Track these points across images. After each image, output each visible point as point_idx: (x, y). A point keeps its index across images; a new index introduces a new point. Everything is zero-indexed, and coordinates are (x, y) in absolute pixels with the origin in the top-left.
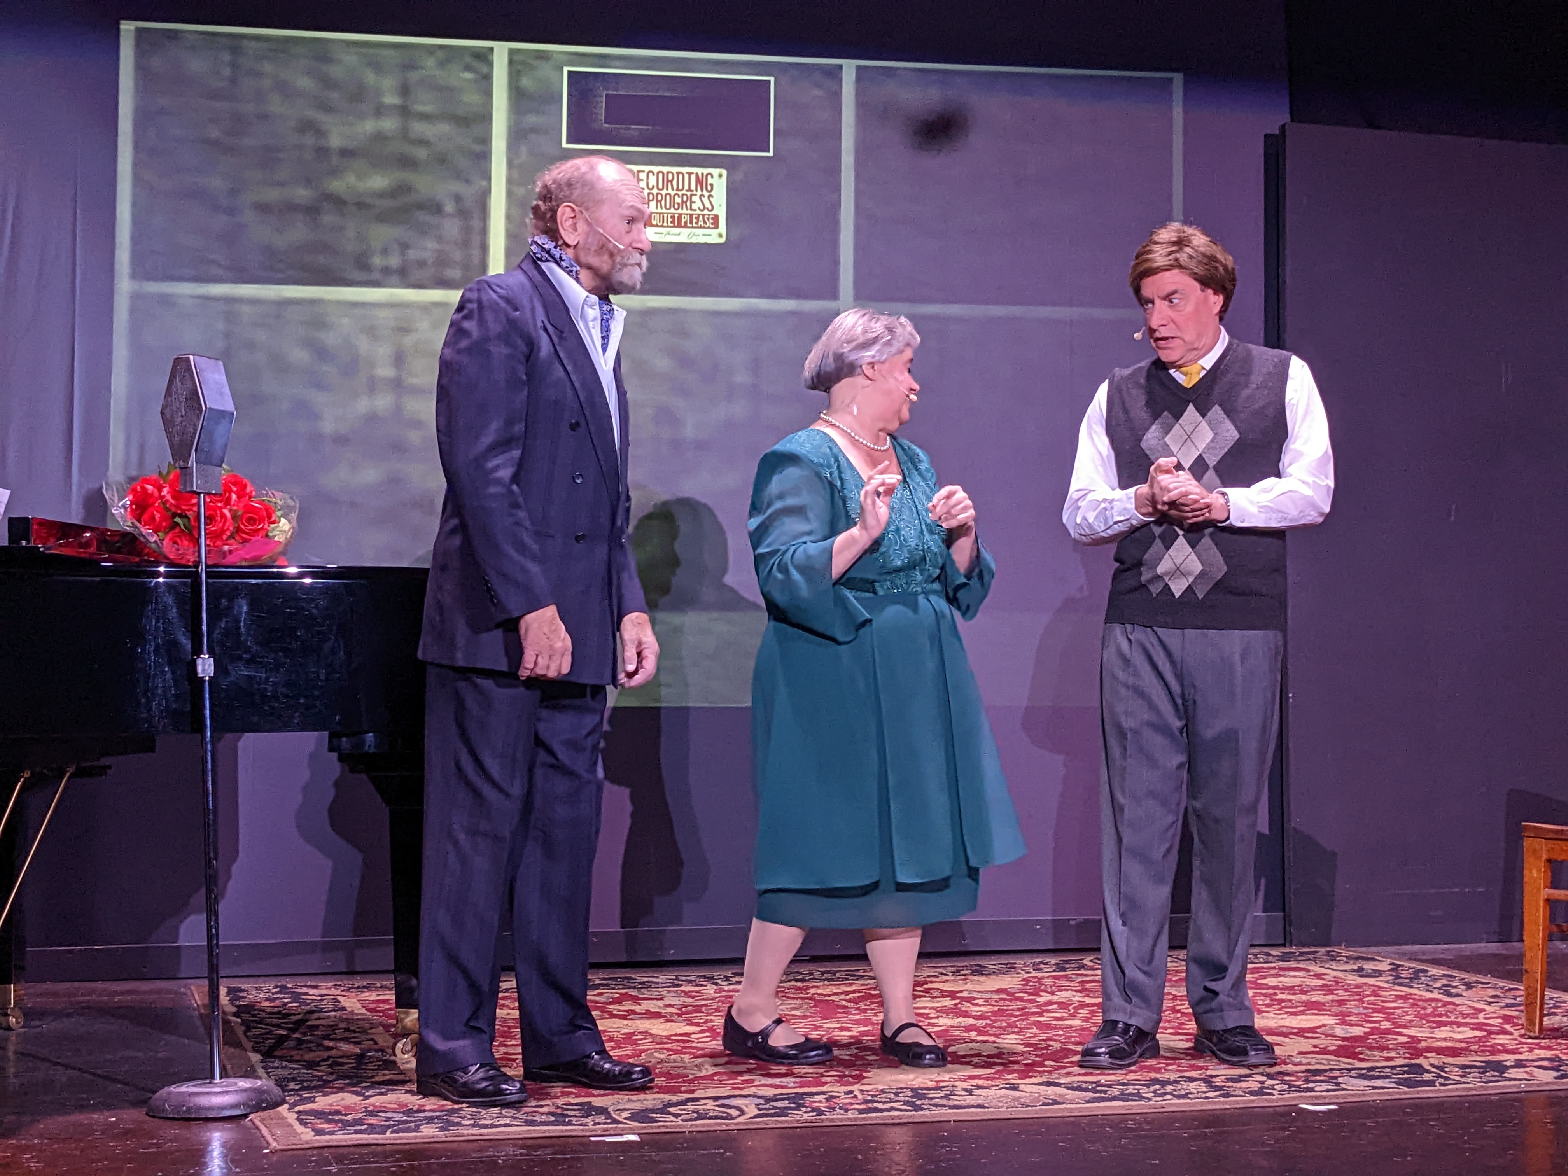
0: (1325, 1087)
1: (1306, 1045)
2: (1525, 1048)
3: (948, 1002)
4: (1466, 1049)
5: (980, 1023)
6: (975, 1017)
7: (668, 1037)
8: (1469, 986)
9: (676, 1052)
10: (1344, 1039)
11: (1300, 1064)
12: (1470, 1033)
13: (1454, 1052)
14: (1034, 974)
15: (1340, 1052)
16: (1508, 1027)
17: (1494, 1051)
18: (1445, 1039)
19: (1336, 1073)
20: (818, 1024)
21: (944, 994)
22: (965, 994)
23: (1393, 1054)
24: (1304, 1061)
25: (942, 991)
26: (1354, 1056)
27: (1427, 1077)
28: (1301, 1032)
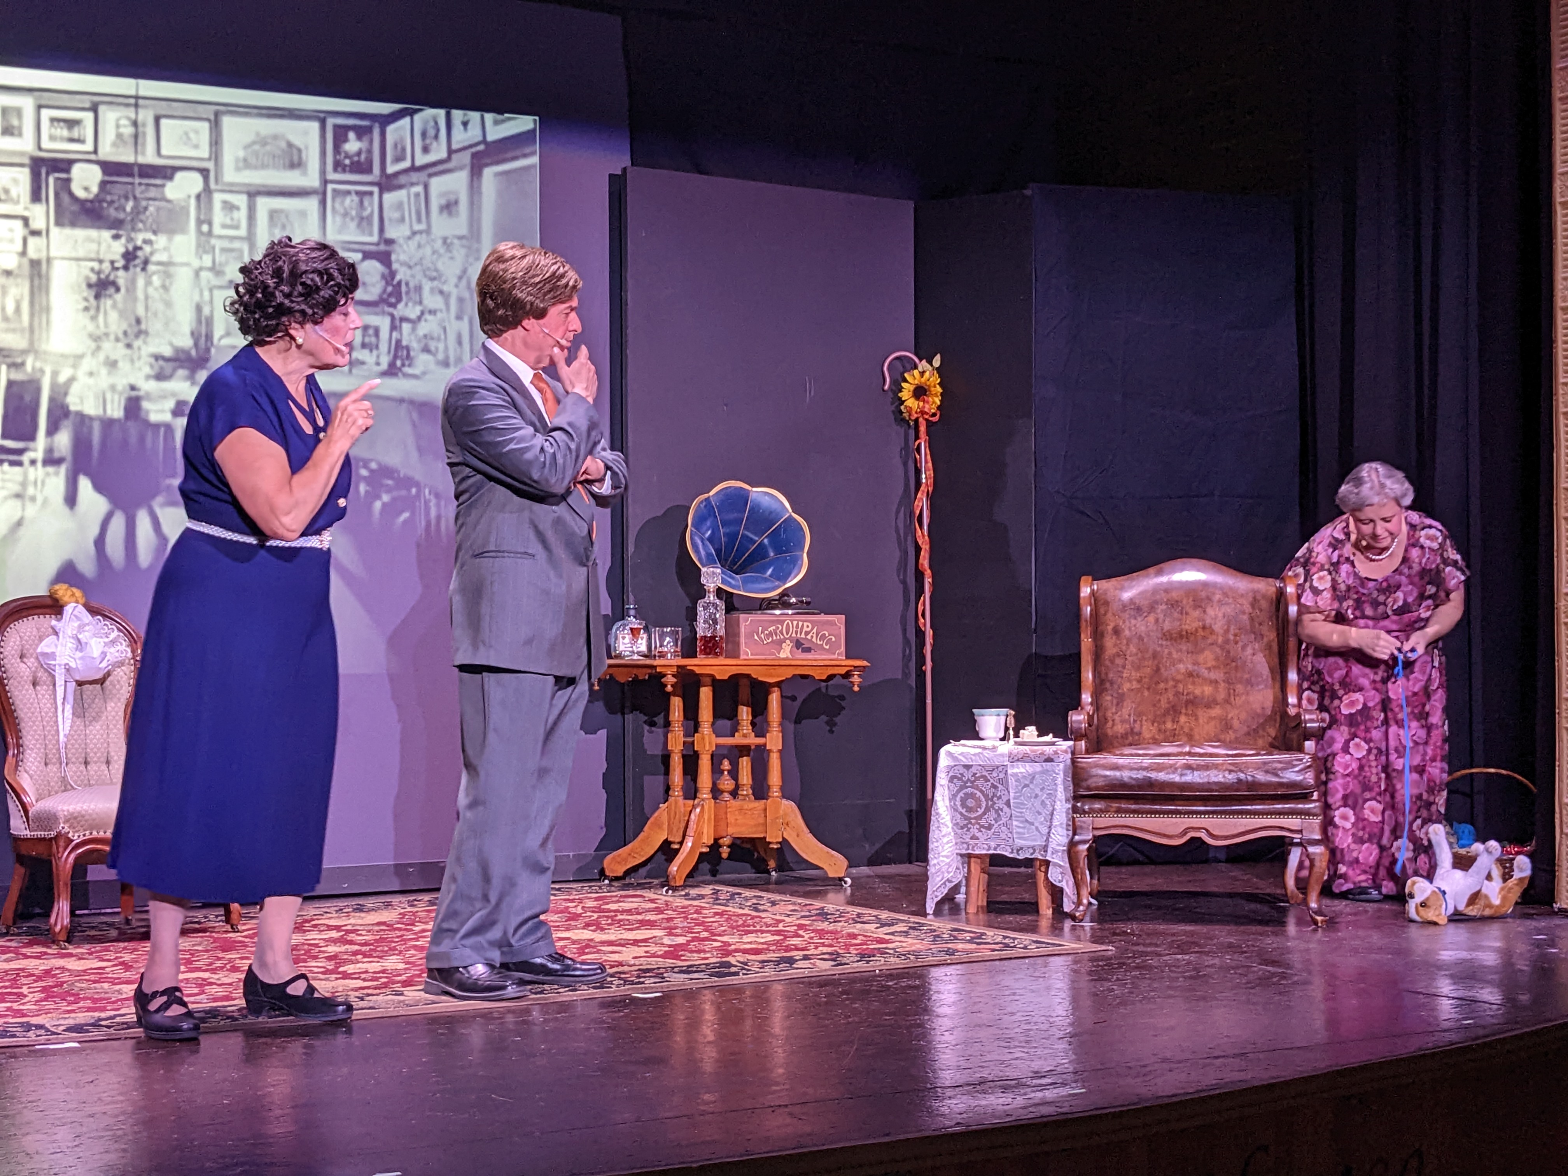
0: (652, 980)
1: (640, 951)
2: (812, 946)
3: (334, 934)
4: (767, 949)
5: (364, 949)
6: (359, 944)
7: (85, 971)
8: (774, 903)
9: (95, 982)
10: (670, 946)
11: (634, 965)
12: (770, 938)
13: (757, 952)
14: (409, 909)
15: (666, 955)
16: (801, 932)
17: (788, 949)
18: (750, 943)
19: (662, 971)
20: (220, 955)
21: (330, 928)
22: (349, 927)
23: (708, 955)
24: (637, 963)
25: (328, 926)
26: (678, 958)
27: (733, 969)
28: (636, 943)
